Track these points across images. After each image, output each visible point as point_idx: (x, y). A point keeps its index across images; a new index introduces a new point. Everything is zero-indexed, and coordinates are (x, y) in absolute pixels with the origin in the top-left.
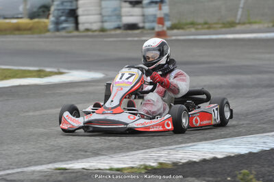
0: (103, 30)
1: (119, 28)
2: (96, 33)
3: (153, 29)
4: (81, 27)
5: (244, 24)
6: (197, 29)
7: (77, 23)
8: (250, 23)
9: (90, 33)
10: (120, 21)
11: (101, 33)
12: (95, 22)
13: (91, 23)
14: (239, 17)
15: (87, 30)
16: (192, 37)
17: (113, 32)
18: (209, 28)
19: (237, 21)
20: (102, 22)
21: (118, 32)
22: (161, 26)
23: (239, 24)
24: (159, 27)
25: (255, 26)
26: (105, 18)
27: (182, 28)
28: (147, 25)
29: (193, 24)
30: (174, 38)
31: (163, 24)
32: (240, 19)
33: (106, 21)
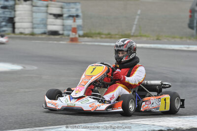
0: (32, 34)
1: (45, 33)
2: (27, 36)
3: (69, 36)
4: (17, 31)
5: (137, 36)
6: (102, 38)
7: (14, 28)
8: (141, 36)
9: (22, 36)
10: (46, 28)
11: (31, 36)
12: (27, 28)
13: (24, 28)
14: (133, 31)
15: (21, 33)
16: (96, 44)
17: (40, 36)
18: (111, 38)
19: (132, 34)
20: (33, 28)
21: (44, 36)
22: (74, 34)
23: (133, 36)
24: (72, 35)
25: (144, 39)
26: (35, 26)
27: (91, 37)
28: (66, 33)
29: (99, 34)
30: (83, 43)
31: (76, 32)
32: (134, 33)
33: (35, 28)
